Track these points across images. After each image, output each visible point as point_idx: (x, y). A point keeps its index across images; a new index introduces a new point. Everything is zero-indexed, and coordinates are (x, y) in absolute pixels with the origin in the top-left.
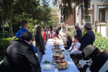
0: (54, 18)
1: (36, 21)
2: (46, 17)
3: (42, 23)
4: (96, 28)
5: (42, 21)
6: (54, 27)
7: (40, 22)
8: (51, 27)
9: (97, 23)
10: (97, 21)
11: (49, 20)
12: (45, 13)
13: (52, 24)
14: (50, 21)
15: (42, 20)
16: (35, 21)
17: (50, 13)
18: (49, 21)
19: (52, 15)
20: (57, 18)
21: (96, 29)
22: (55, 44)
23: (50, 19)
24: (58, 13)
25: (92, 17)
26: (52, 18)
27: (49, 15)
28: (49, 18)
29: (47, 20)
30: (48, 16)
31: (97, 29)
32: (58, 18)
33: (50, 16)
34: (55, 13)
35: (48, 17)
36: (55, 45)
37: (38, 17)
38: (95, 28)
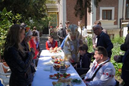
0: (51, 14)
1: (18, 16)
2: (37, 11)
3: (31, 21)
4: (121, 30)
5: (30, 18)
6: (51, 29)
7: (28, 19)
8: (45, 28)
9: (123, 22)
10: (123, 19)
11: (43, 16)
12: (36, 5)
13: (48, 23)
14: (44, 19)
15: (30, 16)
16: (16, 17)
17: (45, 4)
18: (42, 19)
19: (47, 8)
20: (56, 12)
21: (120, 32)
22: (56, 62)
23: (45, 15)
24: (58, 5)
25: (115, 12)
26: (48, 13)
27: (43, 8)
28: (43, 13)
29: (40, 16)
30: (41, 9)
31: (123, 32)
32: (58, 13)
33: (44, 11)
34: (53, 4)
35: (41, 11)
36: (57, 65)
37: (23, 11)
38: (119, 30)
